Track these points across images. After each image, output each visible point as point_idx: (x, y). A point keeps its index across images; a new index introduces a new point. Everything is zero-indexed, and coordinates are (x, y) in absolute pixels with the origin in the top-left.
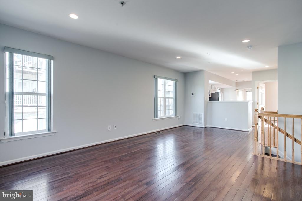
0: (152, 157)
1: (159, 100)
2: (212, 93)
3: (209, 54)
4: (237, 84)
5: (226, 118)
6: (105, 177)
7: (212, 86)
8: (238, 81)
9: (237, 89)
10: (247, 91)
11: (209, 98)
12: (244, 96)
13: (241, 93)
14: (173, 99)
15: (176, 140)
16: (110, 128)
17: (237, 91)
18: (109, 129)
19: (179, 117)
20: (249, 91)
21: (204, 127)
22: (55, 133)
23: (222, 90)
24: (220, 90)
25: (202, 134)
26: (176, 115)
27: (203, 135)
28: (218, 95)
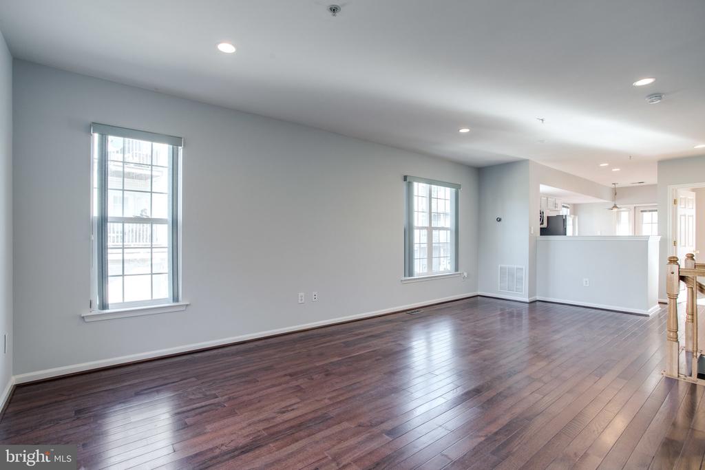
0: (400, 369)
1: (416, 233)
2: (548, 217)
3: (542, 120)
4: (616, 193)
5: (587, 280)
6: (293, 409)
7: (549, 199)
8: (617, 186)
9: (615, 206)
10: (642, 211)
11: (541, 228)
12: (636, 224)
13: (625, 216)
14: (449, 232)
15: (458, 332)
16: (303, 298)
17: (615, 210)
18: (301, 300)
19: (465, 274)
20: (650, 211)
21: (527, 300)
22: (187, 305)
23: (575, 209)
24: (569, 210)
25: (524, 318)
26: (457, 269)
27: (525, 321)
28: (565, 221)
